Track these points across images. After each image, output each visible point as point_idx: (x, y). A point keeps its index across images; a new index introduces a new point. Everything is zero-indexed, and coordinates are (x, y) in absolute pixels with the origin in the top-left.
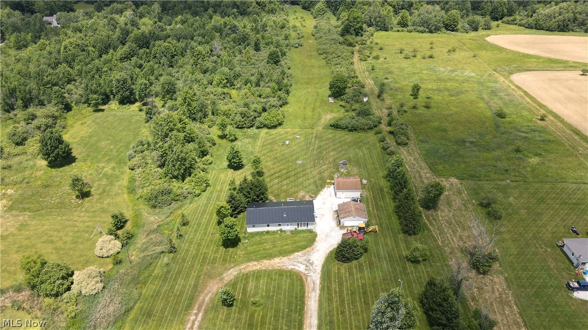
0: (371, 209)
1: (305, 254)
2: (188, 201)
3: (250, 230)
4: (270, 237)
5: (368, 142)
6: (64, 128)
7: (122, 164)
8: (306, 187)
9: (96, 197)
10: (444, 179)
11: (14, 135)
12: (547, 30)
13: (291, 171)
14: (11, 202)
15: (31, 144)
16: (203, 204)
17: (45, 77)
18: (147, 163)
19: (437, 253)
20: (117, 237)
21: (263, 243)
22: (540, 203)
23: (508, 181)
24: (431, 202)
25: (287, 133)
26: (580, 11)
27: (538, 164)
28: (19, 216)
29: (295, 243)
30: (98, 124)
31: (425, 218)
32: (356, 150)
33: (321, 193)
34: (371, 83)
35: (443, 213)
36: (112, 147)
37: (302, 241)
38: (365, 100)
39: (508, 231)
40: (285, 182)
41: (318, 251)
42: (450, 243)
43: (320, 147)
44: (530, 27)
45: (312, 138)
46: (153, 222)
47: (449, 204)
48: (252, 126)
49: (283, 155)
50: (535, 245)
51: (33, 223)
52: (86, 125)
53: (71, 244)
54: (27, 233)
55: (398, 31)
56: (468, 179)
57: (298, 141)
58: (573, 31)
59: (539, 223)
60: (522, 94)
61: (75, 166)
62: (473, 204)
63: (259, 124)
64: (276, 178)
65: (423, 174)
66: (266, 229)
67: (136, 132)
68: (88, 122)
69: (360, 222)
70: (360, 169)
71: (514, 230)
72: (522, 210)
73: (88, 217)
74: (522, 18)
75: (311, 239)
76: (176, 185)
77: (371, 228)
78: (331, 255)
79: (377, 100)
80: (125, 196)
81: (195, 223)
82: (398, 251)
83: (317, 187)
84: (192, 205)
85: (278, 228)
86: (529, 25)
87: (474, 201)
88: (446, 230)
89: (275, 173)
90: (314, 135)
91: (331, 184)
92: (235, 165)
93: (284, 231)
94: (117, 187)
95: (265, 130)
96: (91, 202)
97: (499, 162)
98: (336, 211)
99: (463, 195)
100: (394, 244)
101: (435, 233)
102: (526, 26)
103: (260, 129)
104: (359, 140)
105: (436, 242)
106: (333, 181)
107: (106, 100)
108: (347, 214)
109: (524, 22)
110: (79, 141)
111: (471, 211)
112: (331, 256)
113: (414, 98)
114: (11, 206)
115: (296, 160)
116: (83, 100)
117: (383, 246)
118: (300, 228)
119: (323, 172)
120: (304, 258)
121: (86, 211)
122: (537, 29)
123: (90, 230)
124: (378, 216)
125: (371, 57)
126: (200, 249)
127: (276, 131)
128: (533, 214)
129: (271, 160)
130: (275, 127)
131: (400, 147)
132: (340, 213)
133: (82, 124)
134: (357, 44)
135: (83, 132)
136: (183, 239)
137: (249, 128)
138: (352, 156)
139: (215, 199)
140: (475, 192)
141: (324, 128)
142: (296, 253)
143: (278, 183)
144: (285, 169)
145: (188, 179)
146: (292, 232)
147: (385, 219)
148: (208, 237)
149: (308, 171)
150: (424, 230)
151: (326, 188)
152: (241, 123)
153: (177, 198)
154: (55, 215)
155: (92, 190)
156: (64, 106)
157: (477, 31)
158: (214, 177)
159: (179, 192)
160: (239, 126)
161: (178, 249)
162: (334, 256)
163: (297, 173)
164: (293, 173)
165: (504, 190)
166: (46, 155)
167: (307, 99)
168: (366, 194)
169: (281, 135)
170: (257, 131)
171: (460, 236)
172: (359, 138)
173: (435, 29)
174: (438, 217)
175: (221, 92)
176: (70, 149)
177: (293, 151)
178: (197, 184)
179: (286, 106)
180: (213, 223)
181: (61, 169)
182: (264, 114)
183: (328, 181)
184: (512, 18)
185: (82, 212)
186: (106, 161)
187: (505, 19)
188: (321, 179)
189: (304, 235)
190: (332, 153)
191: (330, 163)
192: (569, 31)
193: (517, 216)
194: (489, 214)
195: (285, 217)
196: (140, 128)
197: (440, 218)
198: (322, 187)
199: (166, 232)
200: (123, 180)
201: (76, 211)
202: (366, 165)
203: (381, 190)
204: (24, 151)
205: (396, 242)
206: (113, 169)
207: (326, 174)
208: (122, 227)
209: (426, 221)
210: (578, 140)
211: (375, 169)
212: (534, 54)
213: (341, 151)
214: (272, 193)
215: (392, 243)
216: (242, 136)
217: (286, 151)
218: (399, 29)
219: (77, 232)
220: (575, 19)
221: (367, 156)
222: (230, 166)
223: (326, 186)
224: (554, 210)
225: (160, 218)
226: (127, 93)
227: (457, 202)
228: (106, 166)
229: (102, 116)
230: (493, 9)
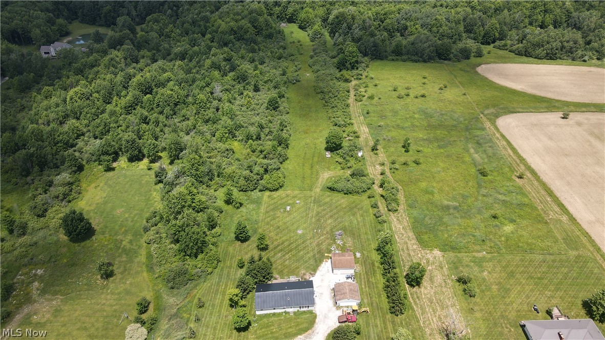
0: (363, 286)
1: (306, 337)
2: (202, 280)
3: (258, 313)
4: (276, 319)
5: (362, 208)
6: (80, 193)
7: (138, 236)
8: (306, 262)
9: (119, 276)
10: (428, 252)
11: (35, 207)
12: (536, 58)
13: (292, 243)
14: (42, 284)
15: (51, 215)
16: (215, 283)
17: (56, 136)
18: (161, 238)
19: (419, 335)
20: (143, 323)
21: (271, 326)
22: (510, 278)
23: (484, 253)
24: (415, 281)
25: (287, 196)
26: (568, 39)
27: (512, 233)
28: (52, 300)
29: (298, 325)
30: (110, 186)
31: (410, 296)
32: (351, 217)
33: (320, 268)
34: (366, 131)
35: (426, 289)
36: (127, 216)
37: (303, 323)
38: (360, 154)
39: (481, 310)
40: (287, 256)
41: (318, 333)
42: (430, 324)
43: (318, 213)
44: (519, 54)
45: (311, 202)
46: (171, 307)
47: (431, 280)
48: (255, 189)
49: (285, 223)
50: (501, 324)
51: (66, 308)
52: (99, 188)
53: (102, 331)
54: (62, 319)
55: (393, 60)
56: (449, 251)
57: (298, 206)
58: (560, 59)
59: (508, 300)
60: (505, 143)
61: (96, 239)
62: (452, 280)
63: (262, 188)
64: (279, 252)
65: (410, 246)
66: (273, 311)
67: (148, 196)
68: (101, 185)
69: (354, 304)
70: (355, 241)
71: (485, 309)
72: (493, 287)
73: (114, 300)
74: (512, 42)
75: (311, 320)
76: (190, 262)
77: (363, 309)
78: (329, 337)
79: (372, 153)
80: (145, 274)
81: (210, 304)
82: (386, 332)
83: (316, 261)
84: (205, 284)
85: (283, 310)
86: (519, 52)
87: (453, 276)
88: (427, 310)
89: (278, 245)
90: (313, 198)
91: (328, 257)
92: (242, 239)
93: (289, 313)
94: (136, 265)
95: (267, 193)
96: (115, 283)
97: (477, 231)
98: (333, 289)
99: (445, 269)
100: (382, 325)
101: (418, 312)
102: (516, 52)
103: (263, 192)
104: (354, 205)
105: (418, 322)
106: (330, 255)
107: (116, 156)
108: (342, 296)
109: (514, 48)
110: (95, 209)
111: (450, 288)
112: (329, 339)
113: (406, 151)
114: (43, 288)
115: (297, 229)
116: (94, 158)
117: (373, 328)
118: (302, 309)
119: (322, 244)
121: (112, 293)
122: (526, 56)
123: (118, 315)
124: (370, 294)
125: (366, 97)
126: (215, 334)
127: (278, 194)
128: (503, 291)
129: (274, 230)
130: (277, 189)
131: (391, 213)
132: (337, 293)
133: (96, 187)
134: (353, 79)
135: (97, 198)
136: (200, 322)
137: (253, 190)
138: (347, 224)
139: (226, 276)
140: (455, 265)
141: (321, 190)
142: (299, 337)
143: (281, 257)
144: (287, 240)
145: (200, 256)
146: (295, 313)
147: (375, 297)
148: (222, 320)
149: (308, 242)
150: (409, 310)
151: (324, 263)
152: (245, 187)
153: (192, 278)
154: (85, 299)
155: (114, 268)
156: (76, 168)
157: (469, 59)
158: (224, 250)
159: (194, 272)
160: (244, 190)
161: (197, 334)
162: (331, 338)
163: (299, 245)
164: (294, 245)
165: (479, 262)
166: (69, 233)
167: (305, 153)
168: (358, 268)
169: (282, 199)
170: (259, 194)
171: (439, 315)
172: (354, 202)
173: (429, 59)
174: (422, 294)
175: (224, 149)
176: (90, 224)
177: (294, 218)
178: (209, 262)
179: (288, 162)
180: (226, 304)
181: (83, 244)
182: (266, 177)
183: (326, 255)
184: (503, 42)
185: (108, 294)
186: (123, 233)
187: (497, 43)
188: (319, 252)
189: (306, 316)
190: (329, 221)
191: (327, 233)
192: (557, 58)
193: (489, 293)
194: (465, 290)
195: (289, 301)
196: (150, 191)
197: (423, 296)
198: (321, 262)
199: (185, 315)
200: (141, 255)
201: (102, 293)
202: (359, 235)
203: (373, 264)
204: (46, 225)
205: (384, 323)
206: (131, 242)
207: (324, 247)
208: (146, 311)
209: (411, 299)
210: (550, 203)
211: (368, 239)
212: (521, 90)
213: (338, 218)
214: (276, 269)
215: (381, 324)
216: (246, 200)
217: (287, 219)
218: (394, 58)
219: (107, 317)
220: (563, 47)
221: (361, 224)
222: (237, 238)
223: (324, 261)
224: (521, 286)
225: (178, 300)
226: (136, 152)
227: (439, 278)
228: (124, 239)
229: (114, 176)
230: (485, 34)
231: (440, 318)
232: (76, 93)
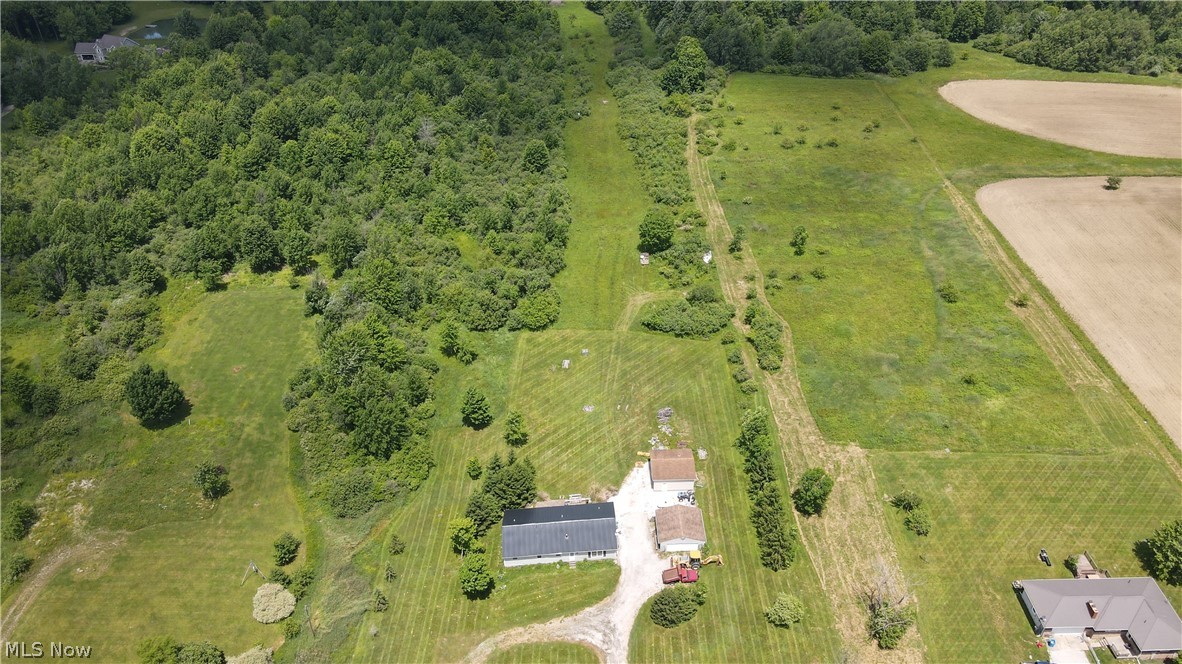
0: (711, 514)
1: (601, 611)
2: (400, 501)
3: (508, 564)
4: (543, 575)
5: (710, 364)
6: (159, 333)
7: (275, 417)
8: (601, 467)
9: (238, 494)
10: (838, 448)
11: (74, 361)
12: (1057, 68)
13: (574, 431)
14: (91, 509)
15: (106, 376)
16: (425, 507)
17: (110, 222)
18: (319, 420)
19: (818, 607)
20: (287, 582)
21: (532, 589)
22: (996, 499)
23: (947, 450)
24: (811, 503)
25: (565, 339)
26: (1121, 31)
27: (1002, 412)
28: (112, 538)
29: (584, 587)
30: (218, 320)
31: (801, 533)
32: (689, 381)
33: (628, 479)
34: (719, 213)
35: (833, 519)
36: (251, 377)
37: (595, 583)
38: (707, 259)
39: (938, 559)
40: (564, 456)
41: (623, 603)
42: (840, 585)
43: (624, 373)
44: (1025, 60)
45: (610, 352)
46: (340, 551)
47: (844, 501)
48: (501, 326)
49: (560, 393)
50: (977, 586)
51: (138, 553)
52: (197, 324)
53: (208, 596)
54: (132, 574)
55: (773, 72)
56: (879, 447)
57: (584, 359)
58: (1106, 69)
59: (990, 541)
60: (992, 237)
61: (193, 423)
62: (884, 503)
63: (515, 324)
64: (548, 448)
65: (802, 437)
66: (536, 561)
67: (292, 340)
68: (201, 317)
69: (694, 549)
70: (695, 427)
71: (947, 557)
72: (963, 515)
73: (230, 538)
74: (1012, 37)
75: (609, 581)
76: (376, 467)
77: (711, 558)
78: (645, 611)
79: (730, 257)
80: (289, 490)
81: (414, 547)
82: (755, 601)
83: (620, 466)
84: (406, 508)
85: (557, 560)
86: (1024, 56)
87: (886, 496)
88: (835, 559)
89: (547, 436)
90: (614, 345)
91: (643, 459)
92: (477, 422)
93: (567, 564)
94: (271, 471)
95: (525, 334)
96: (231, 506)
97: (934, 408)
98: (654, 520)
99: (870, 482)
100: (748, 588)
101: (817, 562)
102: (1019, 56)
103: (517, 332)
104: (694, 357)
105: (816, 583)
106: (648, 454)
107: (228, 261)
108: (672, 532)
109: (1014, 48)
110: (190, 364)
111: (879, 518)
112: (644, 614)
113: (796, 253)
114: (94, 516)
115: (583, 403)
116: (186, 265)
117: (730, 593)
118: (593, 558)
119: (631, 432)
120: (600, 618)
121: (227, 526)
122: (1038, 63)
123: (238, 567)
124: (724, 530)
125: (720, 145)
126: (426, 602)
127: (546, 337)
128: (982, 523)
129: (539, 406)
130: (544, 327)
131: (765, 372)
132: (661, 526)
133: (190, 322)
134: (693, 110)
135: (194, 342)
136: (396, 581)
137: (496, 329)
138: (680, 394)
139: (446, 494)
140: (889, 475)
141: (631, 329)
142: (587, 609)
143: (552, 458)
144: (563, 425)
145: (395, 456)
146: (579, 564)
147: (735, 535)
148: (438, 577)
149: (605, 429)
150: (799, 559)
151: (635, 469)
152: (482, 323)
153: (380, 497)
154: (173, 536)
155: (230, 477)
156: (152, 285)
157: (924, 70)
158: (440, 444)
159: (384, 485)
160: (479, 327)
161: (391, 604)
162: (649, 614)
163: (586, 435)
164: (578, 435)
165: (937, 469)
166: (140, 410)
167: (600, 257)
168: (702, 479)
169: (553, 346)
170: (510, 335)
171: (858, 570)
172: (694, 351)
173: (844, 70)
174: (824, 529)
175: (441, 248)
176: (181, 394)
177: (577, 383)
178: (412, 467)
179: (565, 273)
180: (445, 548)
181: (167, 431)
182: (523, 302)
183: (639, 453)
184: (993, 37)
185: (218, 527)
186: (245, 410)
187: (982, 39)
188: (626, 448)
189: (601, 570)
190: (646, 389)
191: (642, 411)
192: (1099, 69)
193: (954, 527)
194: (908, 522)
195: (567, 541)
196: (297, 329)
197: (828, 534)
198: (630, 467)
199: (367, 568)
200: (281, 453)
201: (208, 525)
202: (705, 416)
203: (731, 472)
204: (96, 394)
205: (752, 584)
206: (260, 428)
207: (635, 438)
208: (291, 560)
209: (804, 539)
210: (1078, 354)
211: (722, 424)
212: (1026, 133)
213: (662, 382)
214: (542, 480)
215: (744, 585)
216: (485, 347)
217: (565, 384)
218: (775, 68)
219: (216, 570)
220: (1112, 47)
221: (707, 395)
222: (467, 421)
223: (636, 465)
224: (1016, 515)
225: (354, 539)
226: (268, 254)
227: (858, 499)
228: (247, 422)
229: (226, 300)
230: (958, 20)
231: (858, 574)
232: (148, 136)
